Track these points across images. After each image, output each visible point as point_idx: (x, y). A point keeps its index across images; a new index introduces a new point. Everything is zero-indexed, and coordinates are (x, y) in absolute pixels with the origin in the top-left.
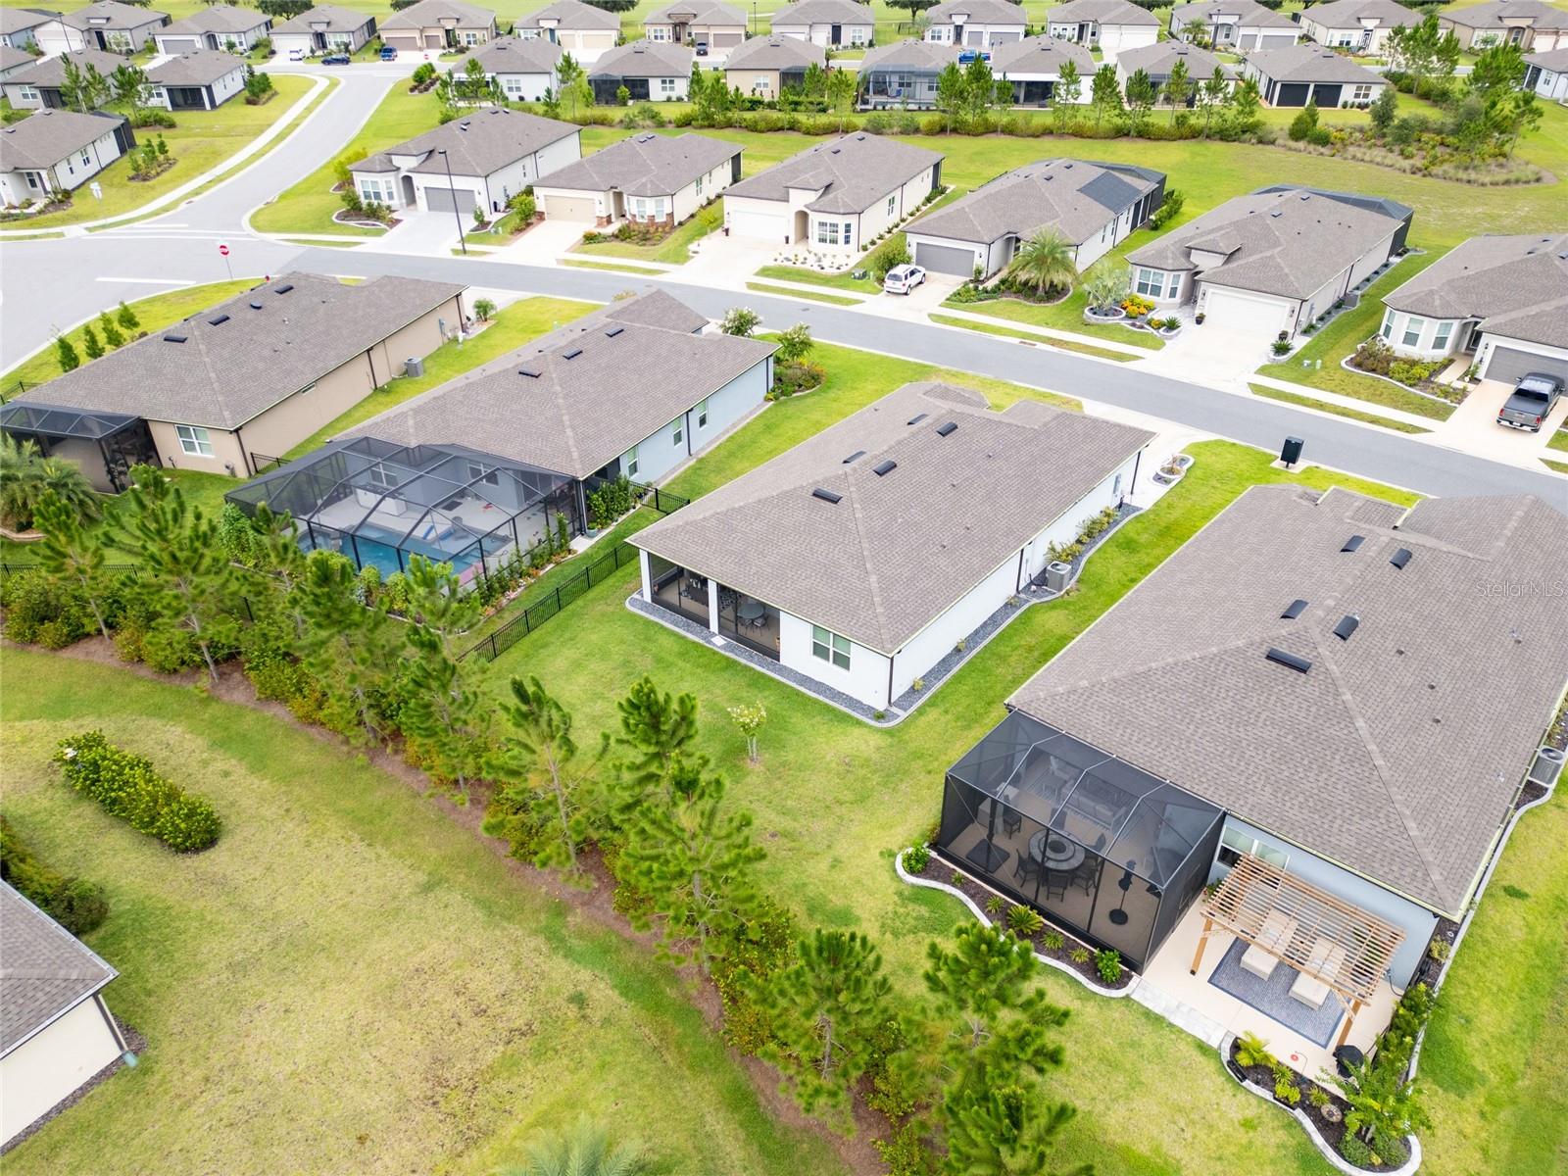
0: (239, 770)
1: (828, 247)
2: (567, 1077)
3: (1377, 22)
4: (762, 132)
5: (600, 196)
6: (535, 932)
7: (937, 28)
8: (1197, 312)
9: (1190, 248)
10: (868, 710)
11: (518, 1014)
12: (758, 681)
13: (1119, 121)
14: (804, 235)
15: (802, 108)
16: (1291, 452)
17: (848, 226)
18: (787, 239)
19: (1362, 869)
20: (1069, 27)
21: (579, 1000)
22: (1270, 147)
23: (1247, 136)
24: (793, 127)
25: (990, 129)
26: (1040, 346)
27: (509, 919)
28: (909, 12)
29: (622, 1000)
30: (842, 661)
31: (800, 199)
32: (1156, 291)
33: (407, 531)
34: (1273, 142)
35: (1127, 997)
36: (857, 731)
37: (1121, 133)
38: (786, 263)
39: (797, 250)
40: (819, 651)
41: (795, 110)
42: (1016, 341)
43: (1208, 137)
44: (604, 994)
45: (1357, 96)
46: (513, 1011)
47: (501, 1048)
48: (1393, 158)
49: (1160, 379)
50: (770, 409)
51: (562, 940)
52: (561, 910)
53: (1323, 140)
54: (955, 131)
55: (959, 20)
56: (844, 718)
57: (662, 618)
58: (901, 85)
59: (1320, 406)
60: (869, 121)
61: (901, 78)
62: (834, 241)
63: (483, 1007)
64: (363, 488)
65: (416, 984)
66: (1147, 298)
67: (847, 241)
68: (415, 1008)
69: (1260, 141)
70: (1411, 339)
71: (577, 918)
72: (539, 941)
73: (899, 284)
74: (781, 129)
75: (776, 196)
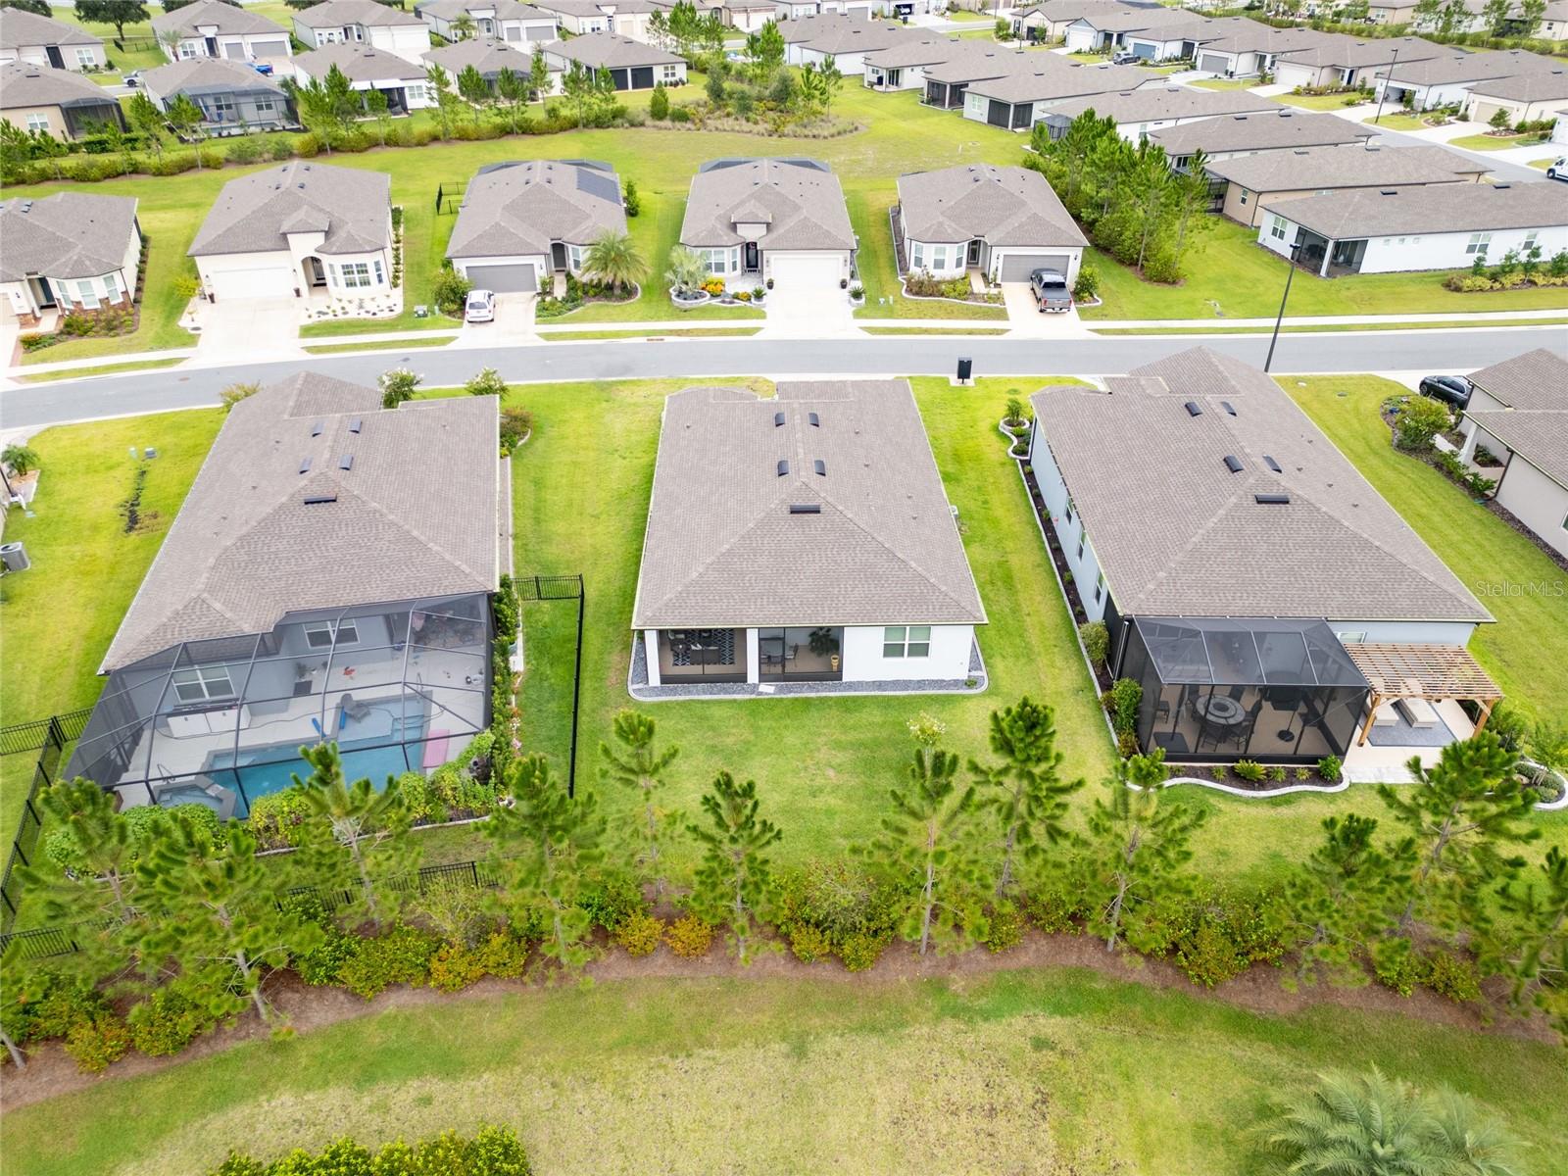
0: (436, 1086)
1: (359, 291)
2: (1117, 1106)
3: (614, 9)
4: (96, 180)
5: (16, 287)
6: (938, 1018)
7: (188, 42)
8: (766, 279)
9: (735, 224)
10: (956, 683)
11: (1020, 1090)
12: (848, 705)
13: (498, 120)
14: (320, 283)
15: (138, 145)
16: (964, 370)
17: (377, 263)
18: (298, 292)
19: (1427, 616)
20: (335, 32)
21: (1040, 1044)
22: (642, 129)
23: (619, 121)
24: (136, 170)
25: (373, 143)
26: (669, 339)
27: (903, 1024)
28: (112, 26)
29: (1068, 1020)
30: (920, 650)
31: (305, 245)
32: (720, 267)
33: (233, 746)
34: (642, 124)
35: (1351, 785)
36: (969, 704)
37: (505, 132)
38: (323, 318)
39: (317, 301)
40: (891, 650)
41: (134, 149)
42: (643, 340)
43: (585, 126)
44: (1052, 1025)
45: (667, 75)
46: (1012, 1090)
47: (1045, 1126)
48: (747, 126)
49: (793, 343)
50: (514, 466)
51: (966, 1009)
52: (939, 986)
53: (681, 117)
54: (334, 149)
55: (210, 32)
56: (950, 699)
57: (690, 693)
58: (219, 107)
59: (926, 331)
60: (233, 151)
61: (217, 99)
62: (365, 283)
63: (987, 1107)
64: (176, 713)
65: (911, 1134)
66: (714, 275)
67: (380, 281)
68: (941, 1153)
69: (632, 125)
70: (939, 264)
71: (958, 983)
72: (948, 1026)
73: (484, 312)
74: (124, 173)
75: (268, 245)
